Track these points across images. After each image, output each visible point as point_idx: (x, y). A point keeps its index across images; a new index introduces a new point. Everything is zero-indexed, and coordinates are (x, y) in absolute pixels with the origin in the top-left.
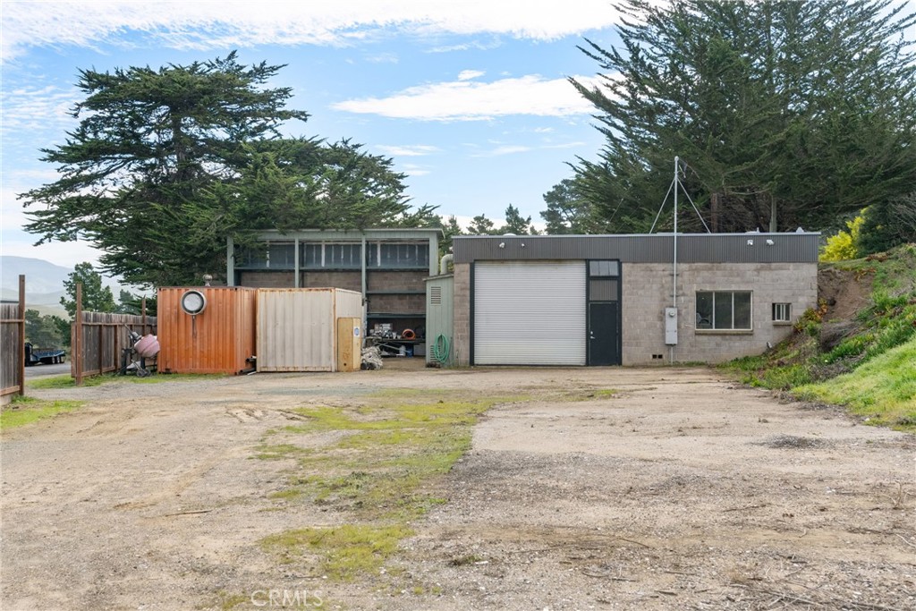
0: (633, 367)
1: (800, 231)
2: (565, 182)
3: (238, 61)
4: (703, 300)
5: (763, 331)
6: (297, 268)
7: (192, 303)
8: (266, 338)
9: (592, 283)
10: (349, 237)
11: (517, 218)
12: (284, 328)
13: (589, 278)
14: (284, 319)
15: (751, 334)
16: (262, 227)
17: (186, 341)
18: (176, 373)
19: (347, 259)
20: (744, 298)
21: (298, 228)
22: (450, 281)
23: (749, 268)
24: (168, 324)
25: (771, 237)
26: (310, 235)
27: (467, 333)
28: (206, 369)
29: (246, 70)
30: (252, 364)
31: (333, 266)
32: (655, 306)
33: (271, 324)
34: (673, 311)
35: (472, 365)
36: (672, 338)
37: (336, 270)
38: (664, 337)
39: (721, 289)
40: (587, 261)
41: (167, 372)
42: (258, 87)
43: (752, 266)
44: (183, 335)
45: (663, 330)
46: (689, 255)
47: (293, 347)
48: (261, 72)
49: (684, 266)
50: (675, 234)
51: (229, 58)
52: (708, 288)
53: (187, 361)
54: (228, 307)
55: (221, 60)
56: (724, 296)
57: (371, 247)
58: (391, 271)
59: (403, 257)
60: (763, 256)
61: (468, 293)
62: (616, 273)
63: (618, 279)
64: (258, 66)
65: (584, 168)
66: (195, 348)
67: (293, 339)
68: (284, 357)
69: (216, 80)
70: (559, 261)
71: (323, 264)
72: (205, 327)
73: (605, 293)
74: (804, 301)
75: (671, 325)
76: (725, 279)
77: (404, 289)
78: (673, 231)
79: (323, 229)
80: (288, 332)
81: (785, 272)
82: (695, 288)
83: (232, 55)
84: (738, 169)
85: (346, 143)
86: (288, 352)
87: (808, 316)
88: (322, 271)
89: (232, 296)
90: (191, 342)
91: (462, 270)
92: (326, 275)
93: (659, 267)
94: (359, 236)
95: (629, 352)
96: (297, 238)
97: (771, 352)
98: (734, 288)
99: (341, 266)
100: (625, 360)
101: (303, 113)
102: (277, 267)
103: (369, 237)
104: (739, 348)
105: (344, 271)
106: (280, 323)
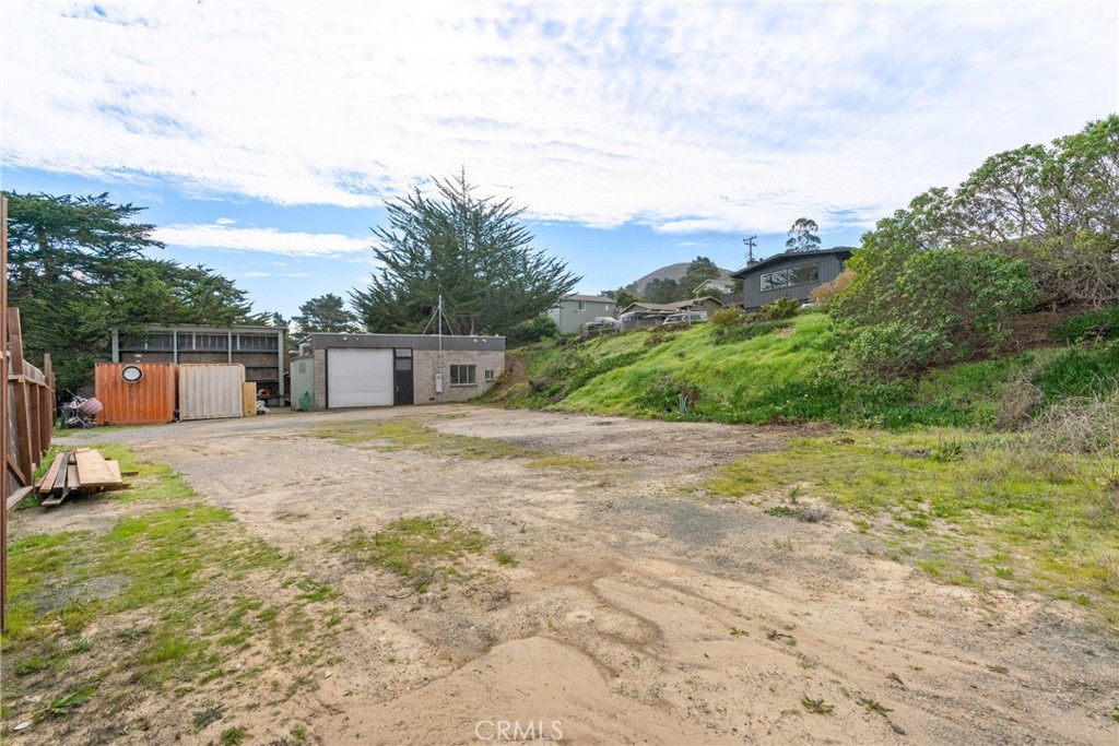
0: (420, 405)
1: (497, 336)
2: (314, 300)
3: (108, 200)
4: (453, 369)
5: (482, 384)
6: (175, 350)
7: (132, 375)
8: (187, 397)
9: (398, 361)
10: (219, 330)
11: (281, 321)
12: (202, 391)
13: (395, 358)
14: (202, 384)
15: (476, 386)
16: (147, 321)
17: (124, 402)
18: (114, 425)
19: (213, 344)
20: (472, 368)
21: (177, 323)
22: (311, 360)
23: (474, 353)
24: (106, 390)
25: (485, 338)
26: (185, 329)
27: (324, 390)
28: (142, 421)
29: (114, 208)
30: (177, 415)
31: (199, 350)
32: (430, 373)
33: (191, 387)
34: (440, 375)
35: (327, 408)
36: (439, 389)
37: (205, 352)
38: (435, 389)
39: (463, 364)
40: (394, 349)
41: (106, 424)
42: (124, 221)
43: (477, 352)
44: (120, 397)
45: (435, 386)
46: (447, 347)
47: (209, 402)
48: (126, 209)
49: (444, 352)
50: (440, 335)
51: (101, 197)
52: (456, 363)
53: (125, 416)
54: (161, 377)
55: (93, 197)
56: (463, 367)
57: (234, 338)
58: (248, 353)
59: (256, 344)
60: (480, 347)
61: (324, 366)
62: (410, 355)
63: (411, 358)
64: (124, 205)
65: (358, 295)
66: (131, 406)
67: (209, 397)
68: (202, 409)
69: (89, 211)
70: (378, 348)
71: (194, 348)
72: (141, 391)
73: (403, 366)
74: (499, 370)
75: (439, 382)
76: (464, 359)
77: (258, 365)
78: (438, 333)
79: (198, 324)
80: (206, 394)
81: (490, 356)
82: (450, 363)
83: (105, 195)
84: (464, 304)
85: (200, 267)
86: (205, 405)
87: (501, 376)
88: (193, 353)
89: (164, 369)
90: (128, 402)
91: (319, 353)
92: (197, 355)
93: (432, 352)
94: (225, 330)
95: (417, 397)
96: (175, 330)
97: (488, 394)
98: (468, 363)
99: (209, 349)
100: (415, 402)
101: (161, 243)
102: (154, 349)
103: (235, 331)
104: (472, 393)
105: (211, 352)
106: (198, 387)
